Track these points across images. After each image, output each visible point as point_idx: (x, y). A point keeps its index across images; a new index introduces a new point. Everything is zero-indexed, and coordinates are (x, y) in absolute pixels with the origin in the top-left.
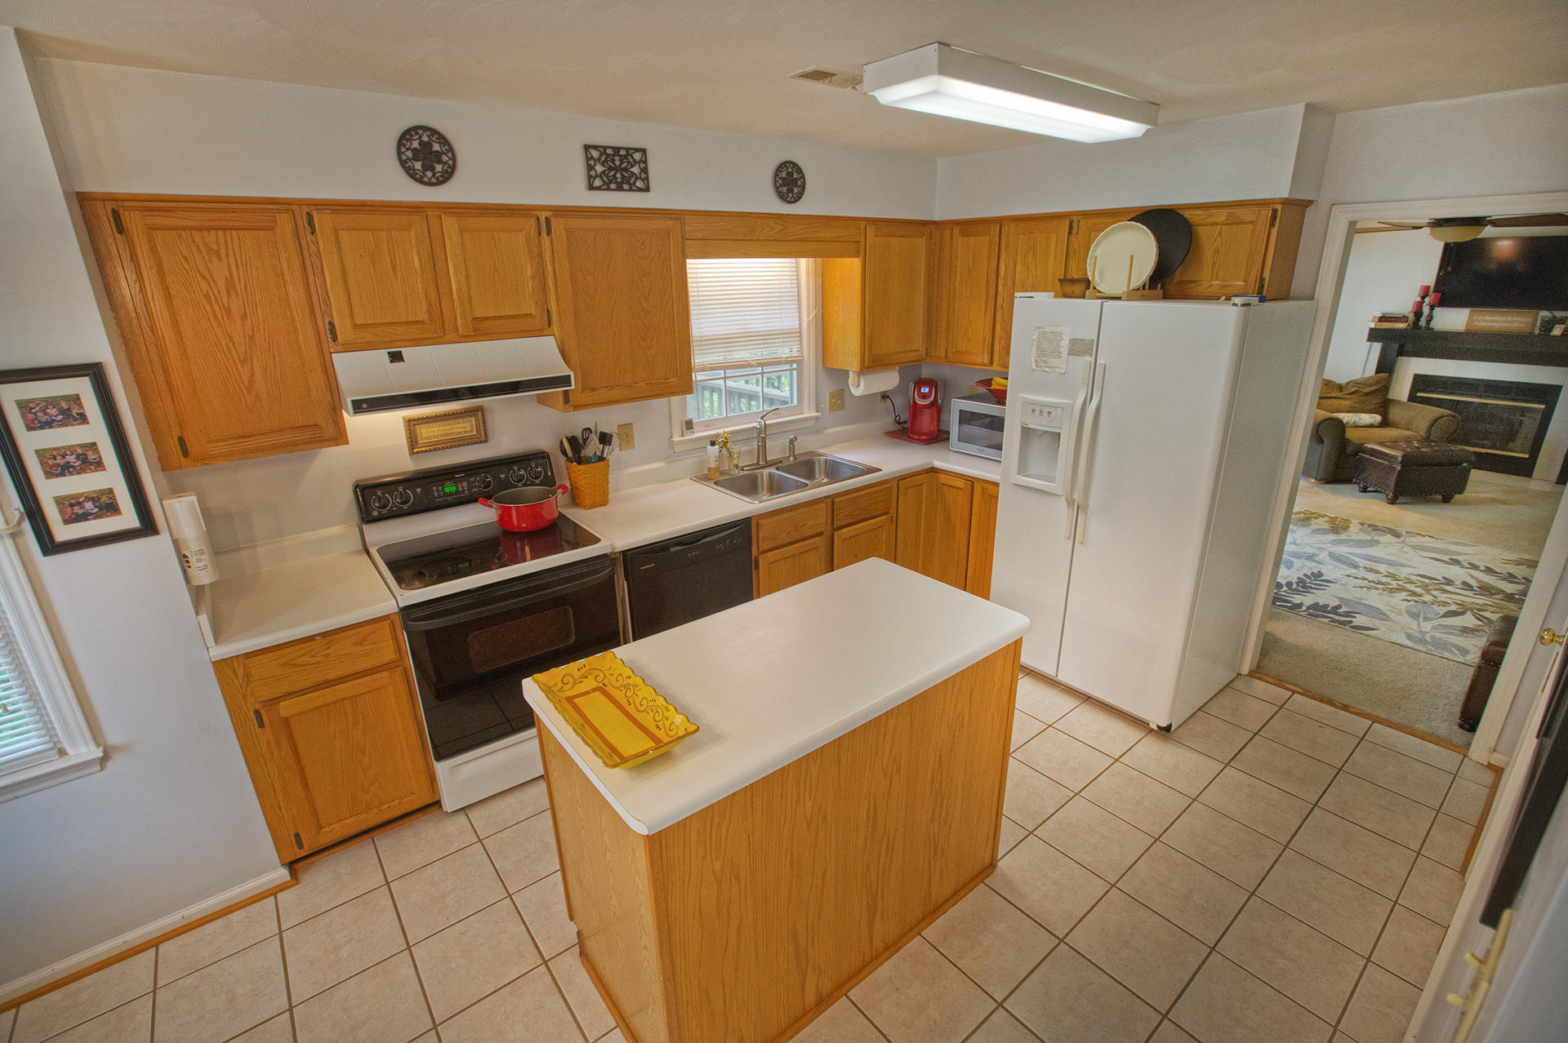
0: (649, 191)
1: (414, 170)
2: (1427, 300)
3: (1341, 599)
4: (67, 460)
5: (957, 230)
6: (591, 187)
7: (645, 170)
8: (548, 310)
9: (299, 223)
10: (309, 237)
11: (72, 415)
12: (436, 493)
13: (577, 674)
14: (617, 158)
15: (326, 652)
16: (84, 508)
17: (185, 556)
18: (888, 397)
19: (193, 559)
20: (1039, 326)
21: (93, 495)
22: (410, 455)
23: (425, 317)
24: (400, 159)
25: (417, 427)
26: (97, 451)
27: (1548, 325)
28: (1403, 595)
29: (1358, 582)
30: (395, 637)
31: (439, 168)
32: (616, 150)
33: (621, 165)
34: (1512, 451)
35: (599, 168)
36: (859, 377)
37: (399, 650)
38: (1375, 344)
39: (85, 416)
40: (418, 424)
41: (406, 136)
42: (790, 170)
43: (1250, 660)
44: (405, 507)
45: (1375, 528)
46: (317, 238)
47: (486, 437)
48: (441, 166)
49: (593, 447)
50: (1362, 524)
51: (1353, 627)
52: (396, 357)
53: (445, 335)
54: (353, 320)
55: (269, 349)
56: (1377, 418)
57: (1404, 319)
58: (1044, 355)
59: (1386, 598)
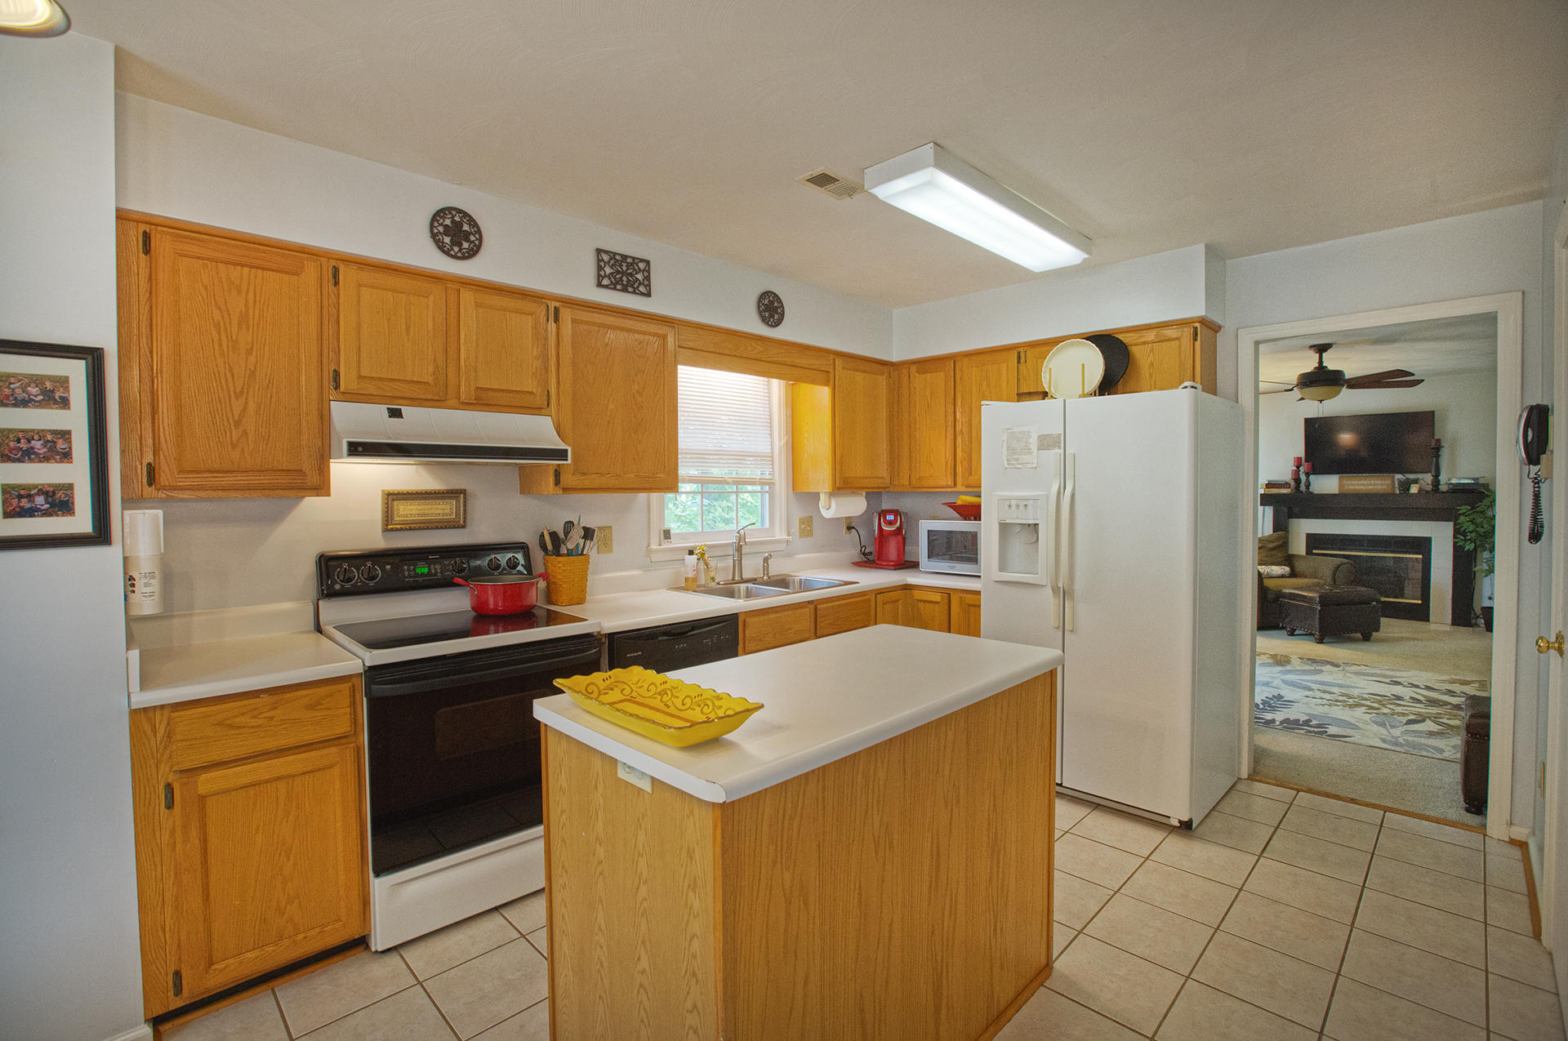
0: (650, 296)
1: (443, 243)
2: (1302, 469)
3: (1308, 714)
4: (31, 445)
5: (914, 368)
6: (599, 285)
7: (648, 278)
8: (548, 391)
9: (325, 274)
10: (332, 287)
11: (54, 397)
12: (407, 573)
13: (602, 685)
14: (624, 264)
15: (271, 714)
16: (33, 502)
17: (132, 578)
18: (853, 528)
19: (139, 583)
20: (1008, 427)
21: (48, 489)
22: (383, 531)
23: (431, 379)
24: (432, 231)
25: (396, 503)
26: (69, 441)
27: (1405, 486)
28: (1363, 709)
29: (1319, 701)
30: (353, 704)
31: (466, 245)
32: (624, 257)
33: (627, 270)
34: (1407, 599)
35: (608, 270)
36: (830, 498)
37: (355, 722)
38: (1266, 507)
39: (68, 400)
40: (397, 500)
41: (440, 213)
42: (771, 299)
43: (1247, 763)
44: (372, 584)
45: (1314, 661)
46: (339, 290)
47: (465, 522)
48: (468, 244)
49: (576, 538)
50: (1300, 658)
51: (1329, 736)
52: (395, 413)
53: (446, 400)
54: (359, 371)
55: (268, 387)
56: (1287, 569)
57: (1286, 485)
58: (1015, 454)
59: (1347, 711)
